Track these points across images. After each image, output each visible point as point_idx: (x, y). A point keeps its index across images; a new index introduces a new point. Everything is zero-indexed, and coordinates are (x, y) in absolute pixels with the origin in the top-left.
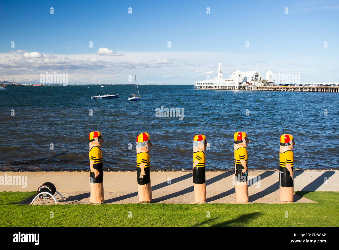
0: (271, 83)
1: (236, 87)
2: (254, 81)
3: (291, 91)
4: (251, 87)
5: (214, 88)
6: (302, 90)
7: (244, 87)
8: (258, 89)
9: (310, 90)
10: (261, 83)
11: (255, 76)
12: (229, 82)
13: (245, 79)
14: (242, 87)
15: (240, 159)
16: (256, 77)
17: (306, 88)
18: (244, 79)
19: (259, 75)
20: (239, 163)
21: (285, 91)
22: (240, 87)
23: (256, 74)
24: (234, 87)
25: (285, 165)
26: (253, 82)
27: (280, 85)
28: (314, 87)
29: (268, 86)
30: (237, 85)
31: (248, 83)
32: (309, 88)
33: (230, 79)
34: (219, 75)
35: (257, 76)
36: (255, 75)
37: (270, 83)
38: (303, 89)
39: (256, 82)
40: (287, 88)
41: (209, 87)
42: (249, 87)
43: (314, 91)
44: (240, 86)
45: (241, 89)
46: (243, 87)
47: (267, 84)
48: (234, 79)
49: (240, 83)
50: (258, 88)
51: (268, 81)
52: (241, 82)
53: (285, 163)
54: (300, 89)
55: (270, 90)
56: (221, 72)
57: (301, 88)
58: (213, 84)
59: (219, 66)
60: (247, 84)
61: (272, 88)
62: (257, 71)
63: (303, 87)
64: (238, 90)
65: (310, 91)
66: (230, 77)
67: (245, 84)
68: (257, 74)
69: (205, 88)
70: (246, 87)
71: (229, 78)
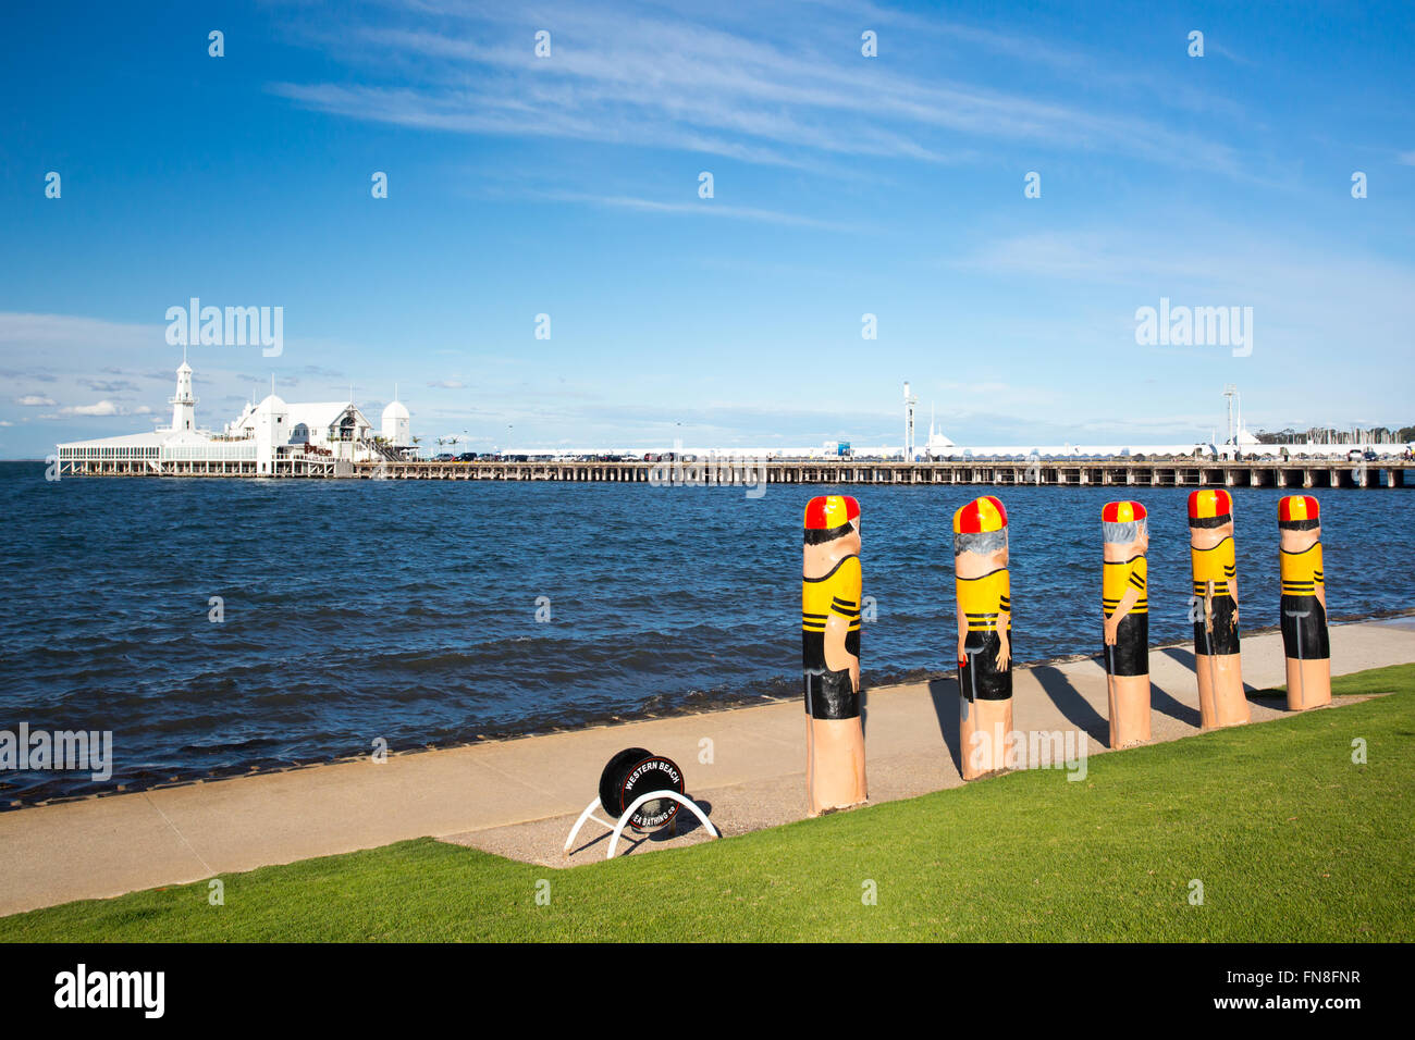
0: (405, 451)
1: (264, 465)
2: (337, 439)
3: (489, 478)
4: (328, 467)
5: (158, 469)
6: (527, 477)
7: (298, 466)
8: (359, 474)
9: (553, 476)
10: (367, 450)
11: (343, 423)
12: (229, 444)
13: (301, 432)
14: (288, 465)
15: (1226, 579)
16: (347, 427)
17: (540, 470)
18: (297, 433)
19: (356, 416)
20: (1224, 591)
21: (463, 478)
22: (280, 465)
23: (345, 416)
24: (254, 465)
25: (1313, 589)
26: (334, 447)
27: (446, 455)
28: (568, 463)
29: (399, 463)
30: (265, 457)
31: (314, 449)
32: (551, 469)
33: (234, 434)
34: (180, 414)
35: (349, 420)
36: (342, 418)
37: (403, 448)
38: (530, 470)
39: (347, 446)
40: (472, 469)
41: (135, 466)
42: (321, 466)
43: (569, 477)
44: (280, 460)
45: (285, 472)
46: (296, 466)
47: (392, 453)
48: (251, 433)
49: (280, 450)
50: (359, 470)
51: (394, 444)
52: (285, 443)
53: (1312, 583)
54: (519, 471)
55: (405, 475)
56: (189, 404)
57: (523, 470)
58: (154, 452)
59: (181, 377)
60: (311, 455)
61: (415, 470)
62: (348, 404)
63: (531, 463)
64: (271, 477)
65: (555, 478)
66: (233, 423)
67: (303, 451)
68: (349, 413)
69: (113, 471)
70: (306, 464)
71: (230, 429)
